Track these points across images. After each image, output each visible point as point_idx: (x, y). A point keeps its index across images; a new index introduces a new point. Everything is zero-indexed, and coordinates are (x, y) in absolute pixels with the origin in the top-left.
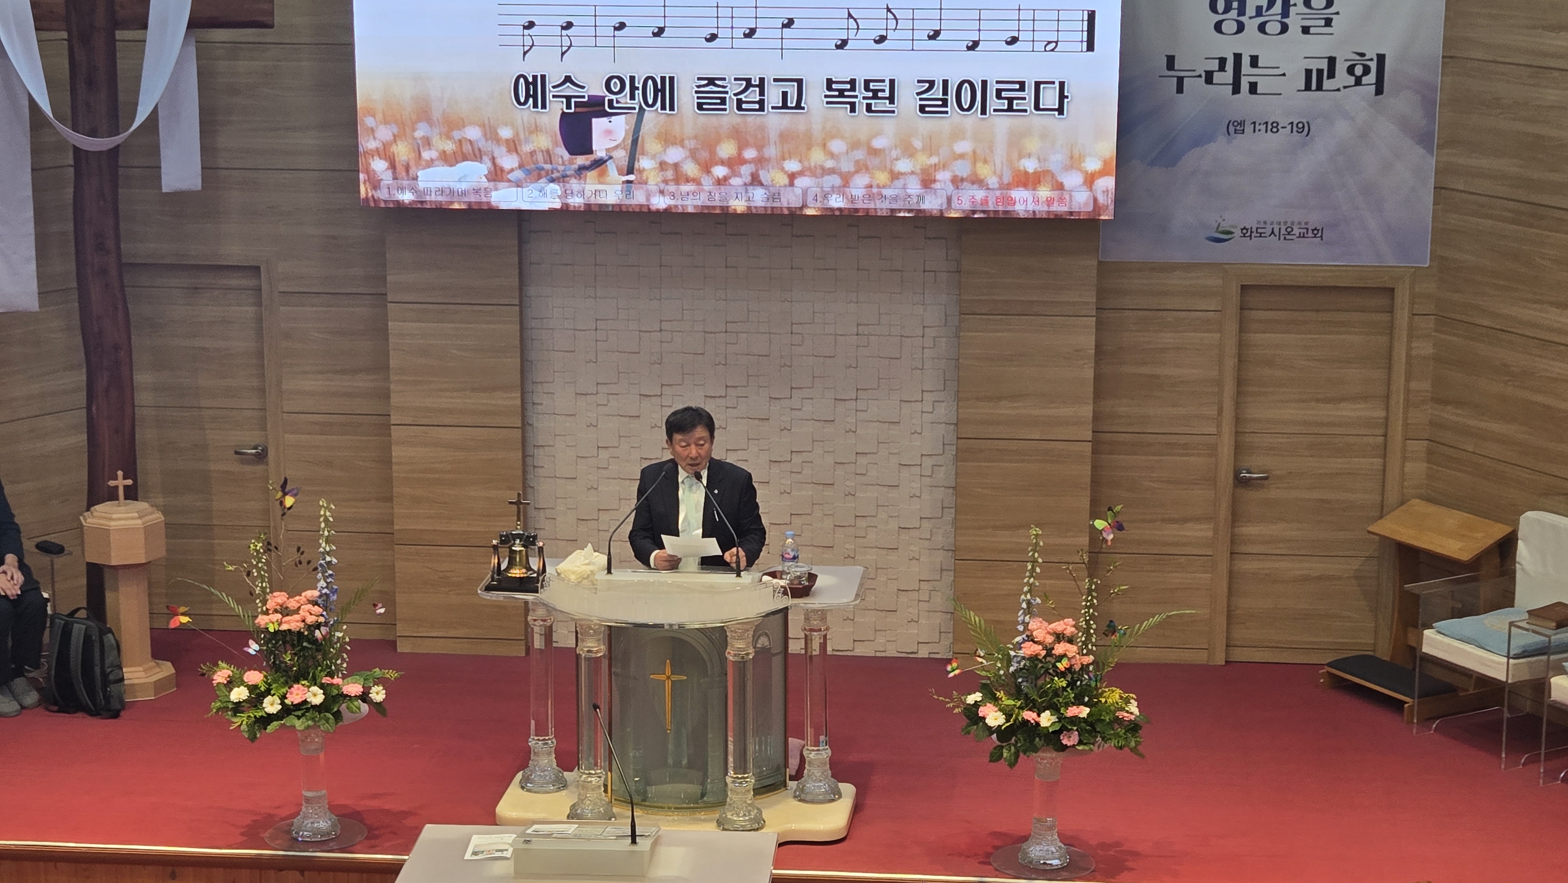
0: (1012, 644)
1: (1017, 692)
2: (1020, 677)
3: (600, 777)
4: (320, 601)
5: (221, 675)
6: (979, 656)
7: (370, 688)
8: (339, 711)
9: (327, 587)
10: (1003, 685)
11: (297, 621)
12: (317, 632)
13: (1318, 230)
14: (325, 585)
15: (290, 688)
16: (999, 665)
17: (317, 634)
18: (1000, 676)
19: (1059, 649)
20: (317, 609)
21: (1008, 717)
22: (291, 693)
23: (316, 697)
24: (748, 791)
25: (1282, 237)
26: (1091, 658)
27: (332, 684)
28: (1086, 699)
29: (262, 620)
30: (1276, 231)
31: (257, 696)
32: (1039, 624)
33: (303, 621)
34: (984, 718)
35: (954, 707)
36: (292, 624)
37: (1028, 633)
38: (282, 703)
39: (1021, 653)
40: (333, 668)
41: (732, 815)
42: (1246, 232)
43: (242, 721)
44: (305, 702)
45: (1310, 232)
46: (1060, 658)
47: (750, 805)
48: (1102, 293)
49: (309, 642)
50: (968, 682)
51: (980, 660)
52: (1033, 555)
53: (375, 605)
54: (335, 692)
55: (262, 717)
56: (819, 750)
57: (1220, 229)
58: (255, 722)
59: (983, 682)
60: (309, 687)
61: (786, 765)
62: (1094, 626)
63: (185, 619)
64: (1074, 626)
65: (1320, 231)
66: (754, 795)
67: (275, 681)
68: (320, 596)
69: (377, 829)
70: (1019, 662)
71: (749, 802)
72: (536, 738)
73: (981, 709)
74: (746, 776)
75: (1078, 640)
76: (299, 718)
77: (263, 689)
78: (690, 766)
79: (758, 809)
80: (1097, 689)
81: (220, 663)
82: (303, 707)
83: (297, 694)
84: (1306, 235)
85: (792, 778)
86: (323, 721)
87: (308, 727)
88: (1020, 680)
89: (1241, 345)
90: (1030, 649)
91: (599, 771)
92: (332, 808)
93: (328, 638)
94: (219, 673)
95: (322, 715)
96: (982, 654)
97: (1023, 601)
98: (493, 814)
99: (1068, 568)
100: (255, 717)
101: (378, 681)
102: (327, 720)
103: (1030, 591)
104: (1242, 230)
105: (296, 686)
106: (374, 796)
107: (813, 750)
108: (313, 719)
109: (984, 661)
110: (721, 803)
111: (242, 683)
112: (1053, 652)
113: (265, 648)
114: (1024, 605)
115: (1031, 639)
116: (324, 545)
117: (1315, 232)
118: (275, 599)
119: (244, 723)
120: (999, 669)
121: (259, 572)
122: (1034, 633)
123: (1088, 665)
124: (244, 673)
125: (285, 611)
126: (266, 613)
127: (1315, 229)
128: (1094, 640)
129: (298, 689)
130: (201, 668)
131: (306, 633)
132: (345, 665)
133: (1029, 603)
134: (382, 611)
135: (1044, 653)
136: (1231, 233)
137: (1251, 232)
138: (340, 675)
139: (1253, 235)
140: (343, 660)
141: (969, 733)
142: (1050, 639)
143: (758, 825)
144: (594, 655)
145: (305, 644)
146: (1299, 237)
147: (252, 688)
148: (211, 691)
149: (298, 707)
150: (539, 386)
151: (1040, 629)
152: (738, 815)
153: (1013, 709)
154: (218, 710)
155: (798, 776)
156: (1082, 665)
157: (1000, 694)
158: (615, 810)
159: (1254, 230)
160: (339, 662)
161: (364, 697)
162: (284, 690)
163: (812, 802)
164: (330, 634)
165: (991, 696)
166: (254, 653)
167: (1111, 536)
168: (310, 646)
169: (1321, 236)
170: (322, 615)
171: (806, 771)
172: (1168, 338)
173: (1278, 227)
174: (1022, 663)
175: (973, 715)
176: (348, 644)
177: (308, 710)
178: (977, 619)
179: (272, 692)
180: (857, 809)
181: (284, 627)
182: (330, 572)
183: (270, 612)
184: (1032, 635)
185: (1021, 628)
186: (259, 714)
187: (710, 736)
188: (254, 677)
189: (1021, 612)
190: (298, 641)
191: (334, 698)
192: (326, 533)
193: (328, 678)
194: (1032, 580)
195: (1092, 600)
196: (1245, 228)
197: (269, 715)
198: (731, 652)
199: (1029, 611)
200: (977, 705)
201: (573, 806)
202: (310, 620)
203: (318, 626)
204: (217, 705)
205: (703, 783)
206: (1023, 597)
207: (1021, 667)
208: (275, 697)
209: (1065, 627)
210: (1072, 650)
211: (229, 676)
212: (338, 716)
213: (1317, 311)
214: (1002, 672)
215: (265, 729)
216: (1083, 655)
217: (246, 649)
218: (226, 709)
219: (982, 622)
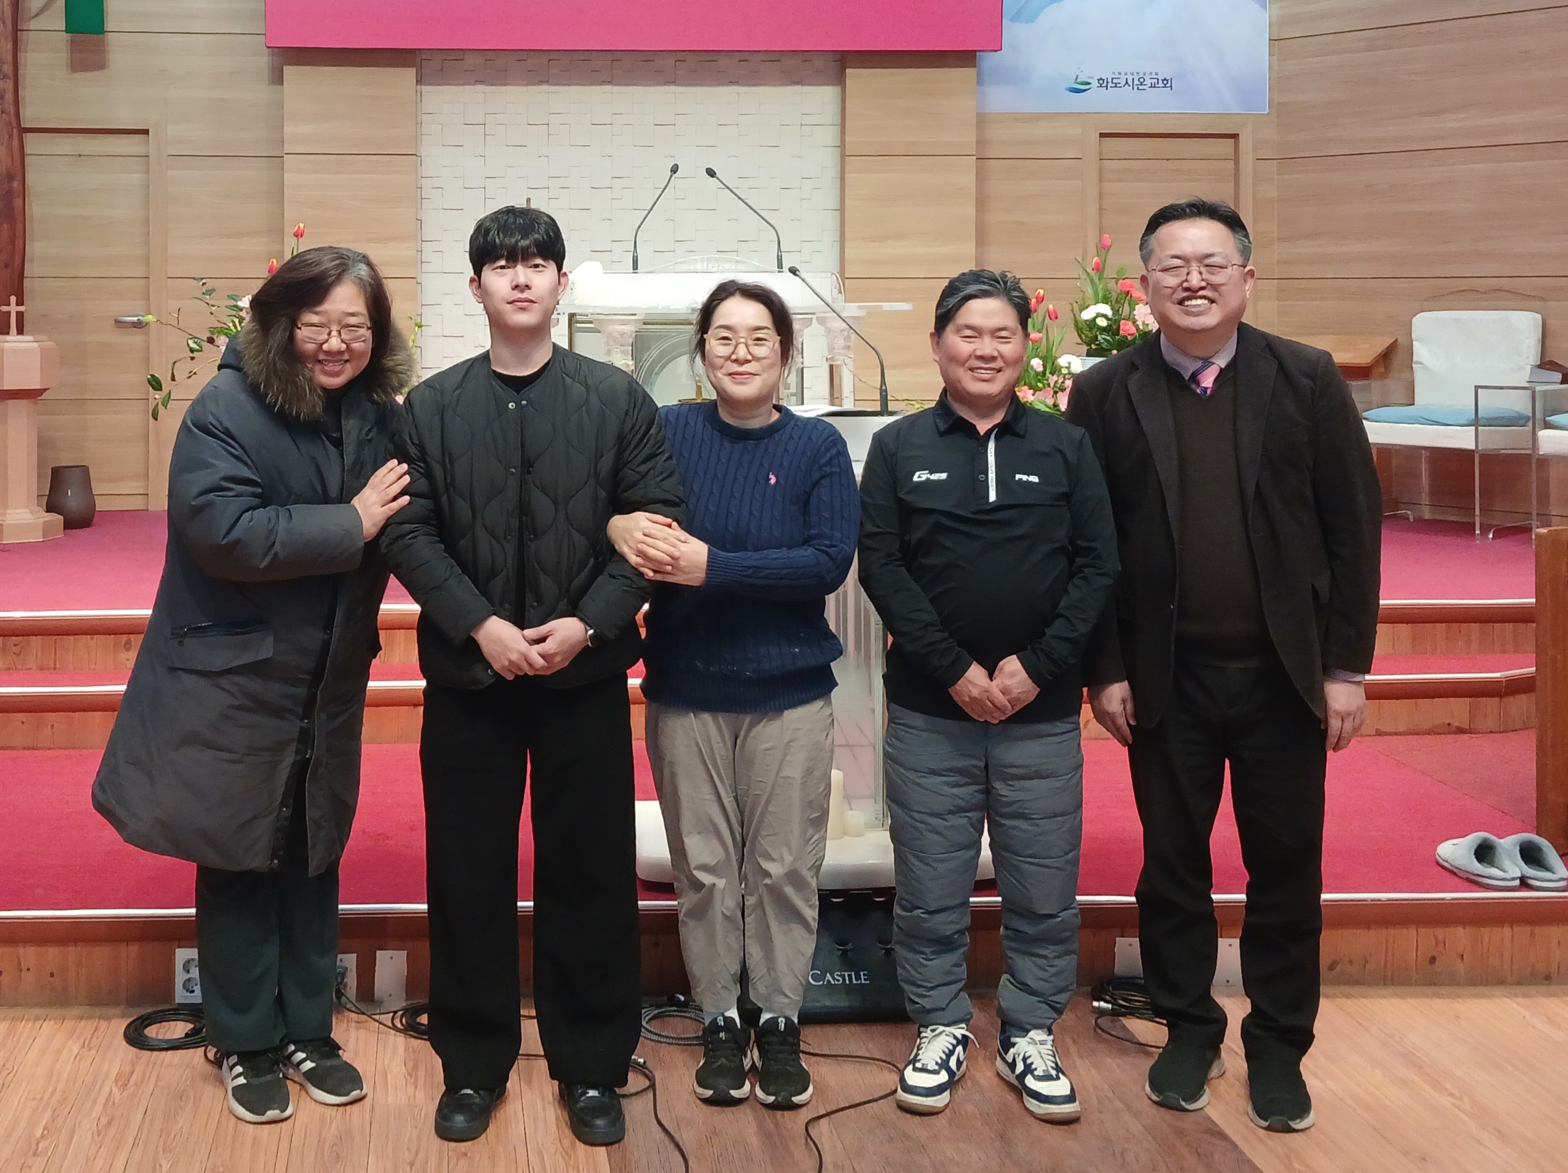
13: (1168, 80)
25: (1135, 87)
30: (1130, 82)
42: (1102, 83)
45: (1160, 82)
48: (979, 141)
57: (1078, 80)
65: (1169, 82)
84: (1157, 85)
89: (1101, 192)
104: (1099, 80)
117: (1165, 82)
127: (1165, 79)
136: (1089, 83)
137: (1108, 82)
139: (1110, 85)
146: (1151, 87)
159: (1110, 80)
173: (1132, 77)
196: (1101, 79)
213: (1168, 160)
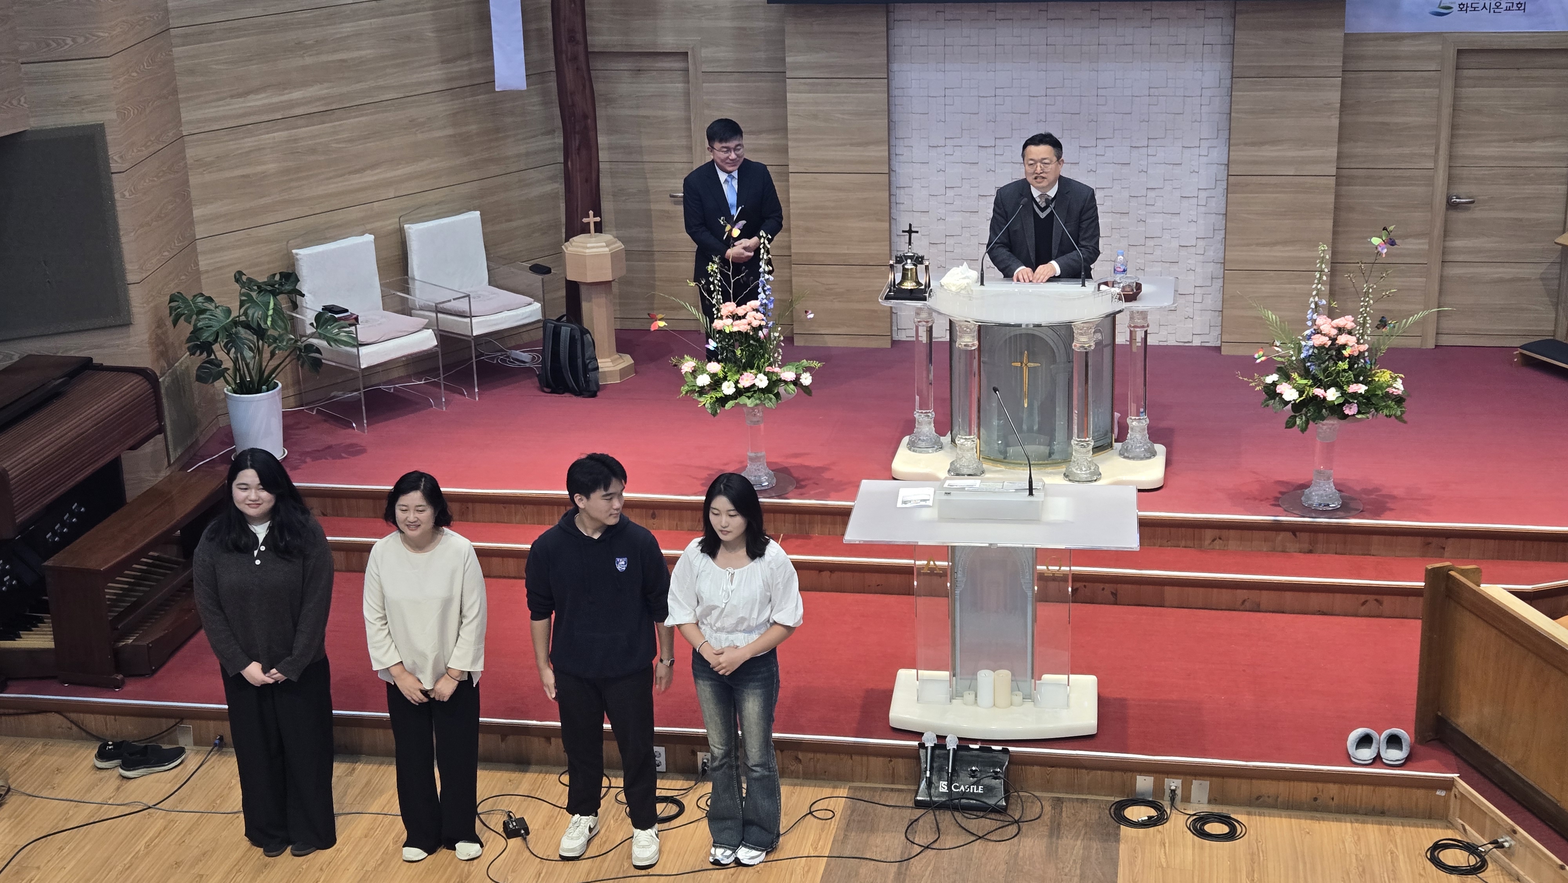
0: (1303, 336)
1: (1306, 373)
2: (1309, 361)
3: (973, 441)
4: (761, 309)
5: (688, 365)
6: (1276, 346)
7: (800, 375)
8: (778, 392)
9: (766, 298)
10: (1295, 368)
11: (745, 325)
12: (760, 332)
14: (764, 296)
15: (741, 375)
16: (1292, 353)
17: (760, 334)
18: (1292, 361)
19: (1342, 339)
20: (760, 315)
21: (1301, 393)
22: (742, 379)
23: (762, 382)
24: (1089, 451)
25: (1492, 11)
26: (1366, 347)
27: (773, 373)
28: (1361, 378)
29: (718, 324)
30: (1487, 6)
31: (717, 382)
32: (1325, 320)
33: (749, 324)
34: (1281, 394)
35: (1256, 386)
36: (741, 326)
37: (1315, 327)
38: (736, 387)
39: (1310, 343)
40: (772, 359)
41: (1077, 469)
42: (1462, 7)
43: (706, 401)
44: (754, 385)
45: (1515, 5)
46: (1344, 347)
47: (1090, 462)
48: (1346, 58)
49: (754, 341)
50: (1269, 366)
51: (1277, 349)
52: (1321, 266)
53: (806, 312)
54: (774, 378)
55: (721, 397)
56: (1140, 419)
57: (1442, 5)
58: (715, 402)
59: (1279, 366)
60: (756, 375)
61: (1112, 431)
62: (1369, 322)
63: (662, 324)
64: (1353, 321)
65: (1523, 5)
66: (1094, 453)
67: (730, 370)
68: (761, 305)
69: (803, 480)
70: (1308, 350)
71: (1089, 460)
72: (920, 411)
73: (1278, 387)
74: (1087, 439)
75: (1357, 332)
76: (749, 398)
77: (721, 376)
78: (1040, 431)
79: (1096, 465)
80: (1371, 369)
81: (686, 356)
82: (751, 390)
83: (747, 379)
84: (1511, 8)
85: (1116, 441)
86: (767, 401)
87: (757, 405)
88: (1309, 364)
89: (1456, 98)
90: (1318, 340)
91: (972, 437)
92: (769, 464)
93: (768, 337)
94: (686, 364)
95: (766, 395)
96: (1278, 344)
97: (1312, 302)
98: (889, 468)
99: (1349, 276)
100: (716, 398)
101: (807, 369)
102: (770, 400)
103: (1317, 295)
104: (1460, 5)
105: (745, 374)
106: (796, 456)
107: (1135, 419)
108: (760, 399)
109: (1280, 350)
110: (1066, 459)
111: (704, 371)
112: (1337, 342)
113: (720, 345)
114: (1313, 306)
115: (1318, 332)
116: (763, 266)
117: (1519, 6)
118: (727, 308)
119: (708, 402)
120: (1292, 356)
121: (714, 287)
122: (1321, 328)
123: (1364, 352)
124: (706, 364)
125: (735, 317)
126: (721, 318)
127: (1519, 3)
128: (1369, 332)
129: (748, 376)
130: (671, 360)
131: (751, 333)
132: (780, 358)
133: (1316, 304)
134: (811, 316)
135: (1330, 343)
136: (1451, 8)
137: (1467, 7)
138: (777, 365)
139: (1468, 9)
140: (779, 354)
141: (1268, 406)
142: (1334, 332)
143: (1096, 476)
144: (969, 348)
145: (751, 342)
146: (1506, 10)
147: (713, 376)
148: (680, 379)
149: (747, 389)
150: (901, 141)
151: (1326, 324)
152: (1081, 470)
153: (1304, 387)
154: (687, 393)
155: (1121, 438)
156: (1359, 351)
157: (1295, 375)
158: (984, 466)
159: (1469, 5)
160: (776, 355)
161: (796, 382)
162: (737, 377)
163: (1133, 458)
164: (769, 334)
165: (1286, 377)
166: (713, 349)
167: (1385, 251)
168: (755, 343)
169: (1524, 9)
170: (763, 320)
171: (1129, 435)
172: (1397, 94)
173: (1489, 2)
174: (1311, 351)
175: (1271, 391)
176: (783, 341)
177: (755, 392)
178: (1274, 317)
179: (728, 378)
180: (1168, 463)
181: (735, 329)
182: (768, 287)
183: (724, 317)
184: (1319, 328)
185: (1309, 323)
186: (719, 395)
187: (1057, 409)
188: (714, 367)
189: (1310, 310)
190: (746, 340)
191: (775, 383)
192: (765, 257)
193: (770, 368)
194: (1319, 286)
195: (1369, 301)
196: (1462, 4)
197: (726, 396)
198: (1078, 345)
199: (1316, 310)
200: (1274, 384)
201: (952, 464)
202: (756, 323)
203: (760, 328)
204: (684, 389)
205: (1050, 444)
206: (1312, 299)
207: (1310, 353)
208: (731, 382)
209: (1346, 322)
210: (1351, 340)
211: (695, 367)
212: (777, 395)
213: (1518, 69)
214: (1294, 358)
215: (724, 406)
216: (1361, 344)
217: (707, 346)
218: (693, 391)
219: (1278, 319)
